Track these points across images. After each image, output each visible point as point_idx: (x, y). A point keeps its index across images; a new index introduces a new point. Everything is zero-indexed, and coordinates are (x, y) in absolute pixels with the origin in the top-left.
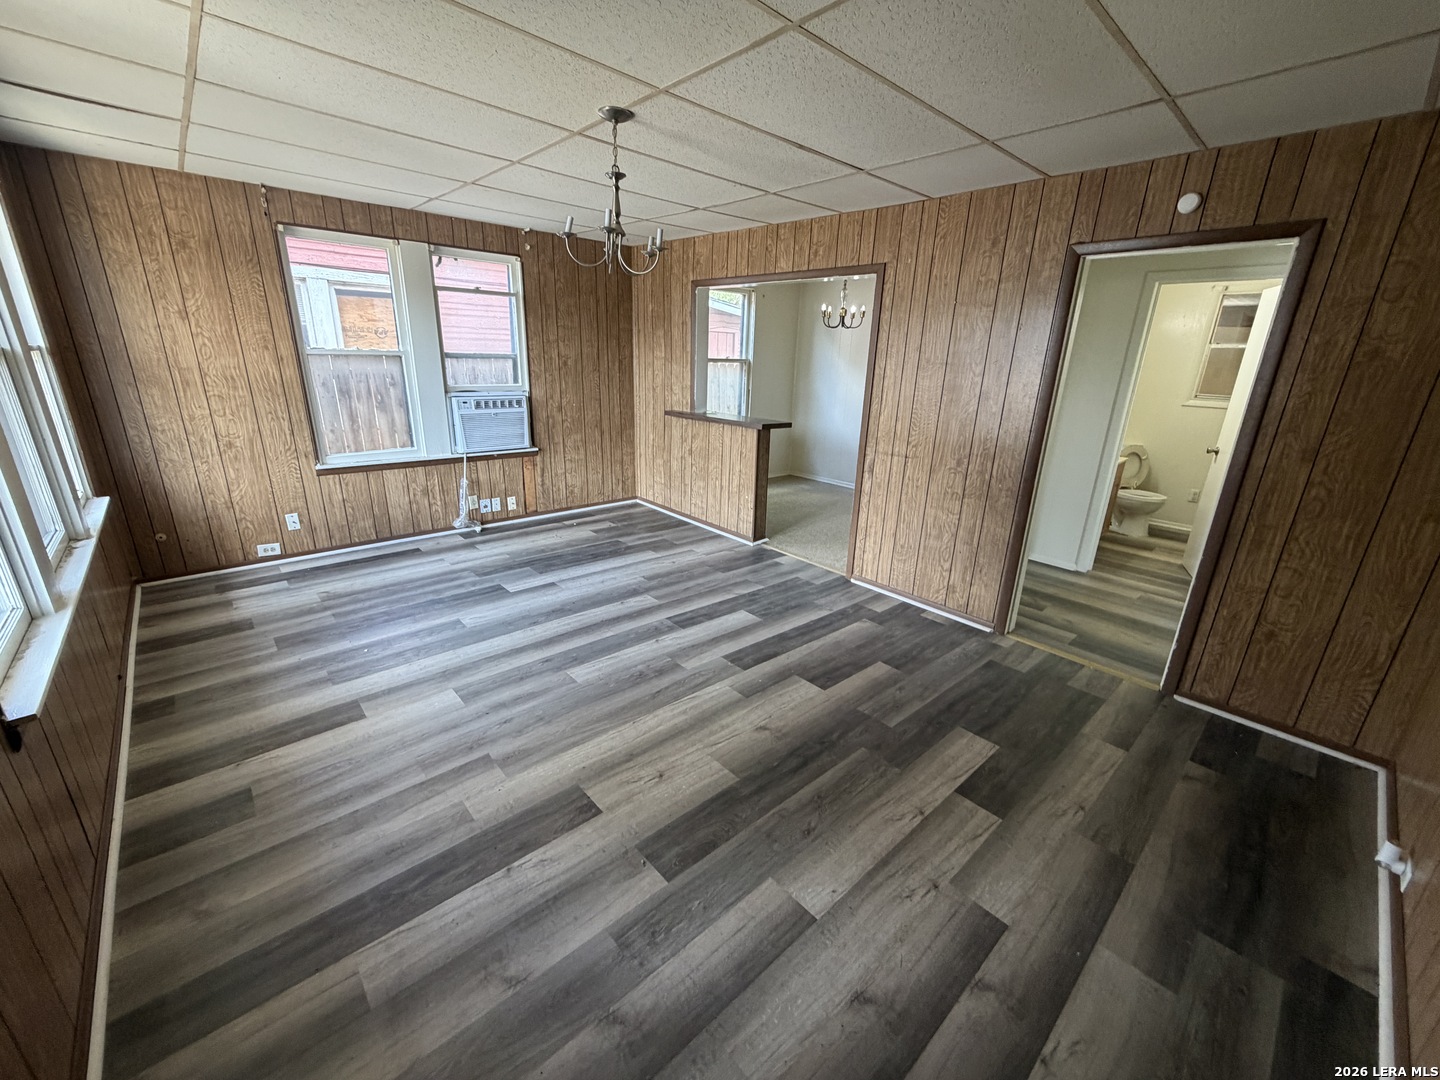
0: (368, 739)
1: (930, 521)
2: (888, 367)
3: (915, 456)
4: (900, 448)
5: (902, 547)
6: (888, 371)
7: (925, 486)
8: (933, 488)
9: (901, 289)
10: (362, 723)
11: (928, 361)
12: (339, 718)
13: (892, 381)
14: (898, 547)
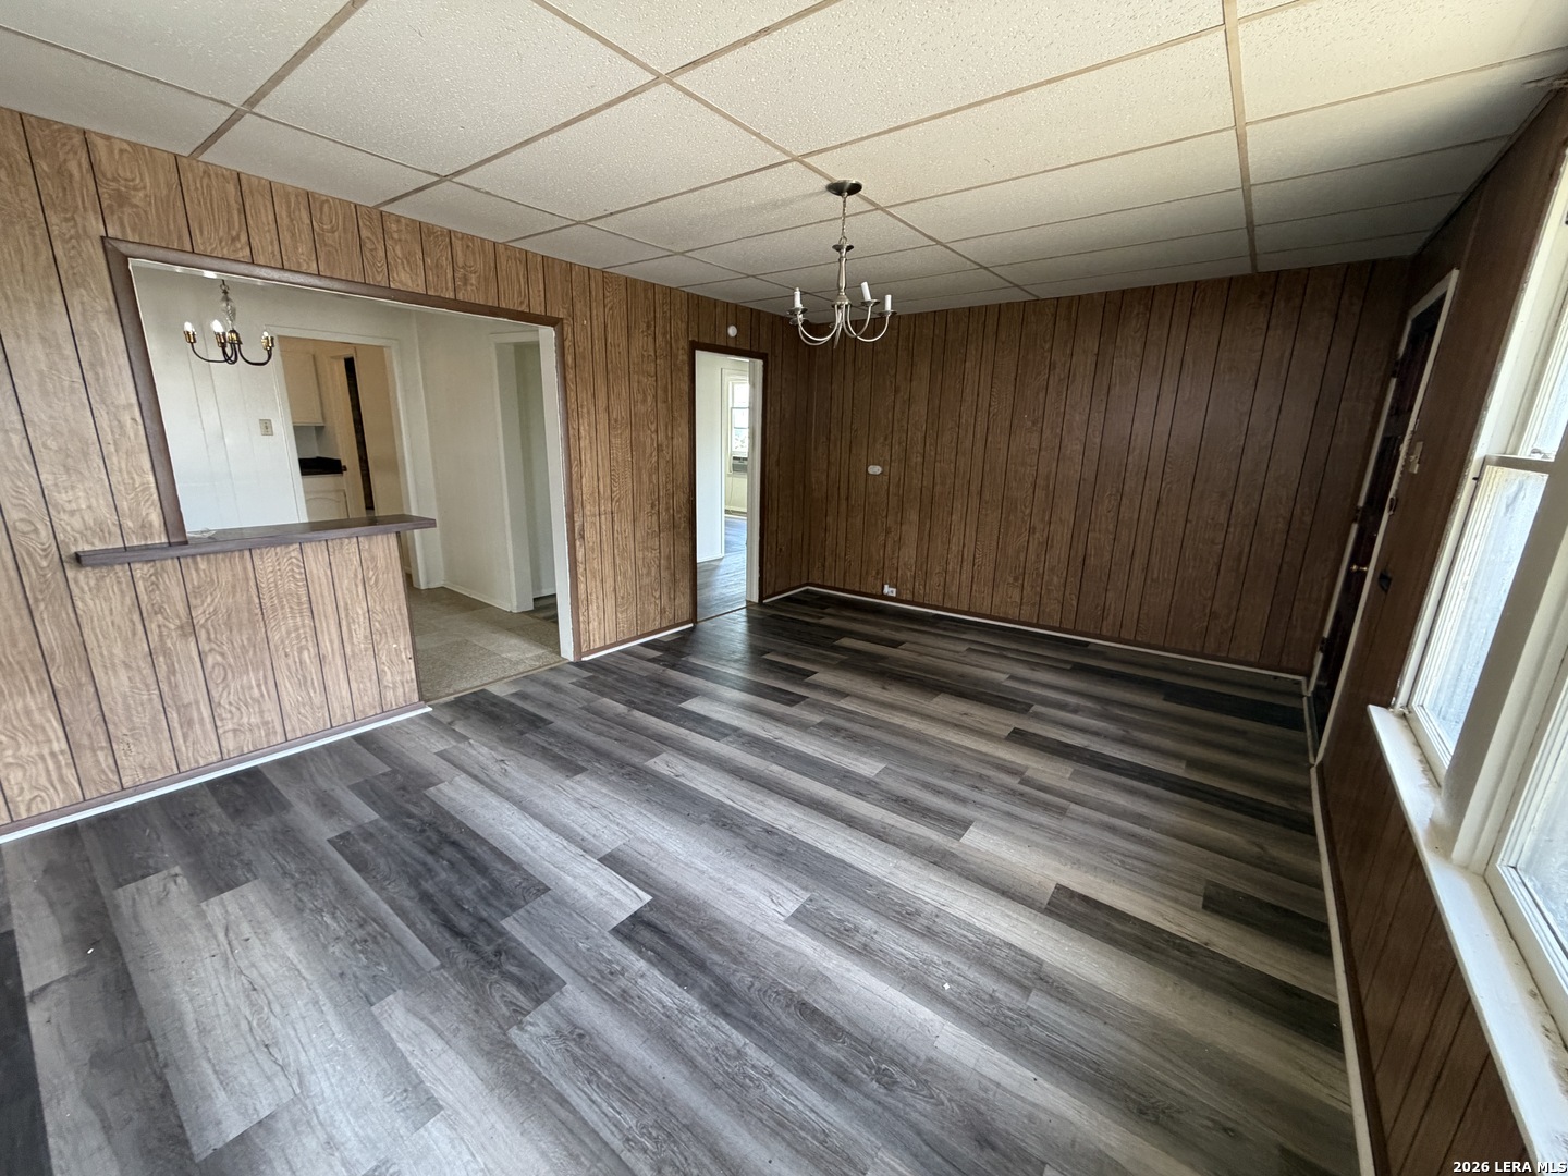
0: (1076, 863)
1: (640, 563)
2: (582, 428)
3: (620, 510)
4: (606, 506)
5: (623, 598)
6: (582, 431)
7: (631, 535)
8: (638, 535)
9: (581, 349)
10: (1065, 882)
11: (616, 421)
12: (1081, 908)
13: (587, 441)
14: (619, 600)
